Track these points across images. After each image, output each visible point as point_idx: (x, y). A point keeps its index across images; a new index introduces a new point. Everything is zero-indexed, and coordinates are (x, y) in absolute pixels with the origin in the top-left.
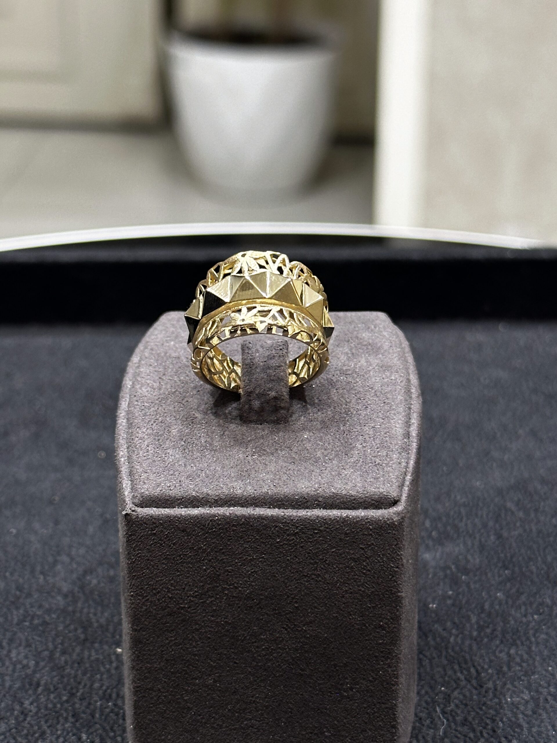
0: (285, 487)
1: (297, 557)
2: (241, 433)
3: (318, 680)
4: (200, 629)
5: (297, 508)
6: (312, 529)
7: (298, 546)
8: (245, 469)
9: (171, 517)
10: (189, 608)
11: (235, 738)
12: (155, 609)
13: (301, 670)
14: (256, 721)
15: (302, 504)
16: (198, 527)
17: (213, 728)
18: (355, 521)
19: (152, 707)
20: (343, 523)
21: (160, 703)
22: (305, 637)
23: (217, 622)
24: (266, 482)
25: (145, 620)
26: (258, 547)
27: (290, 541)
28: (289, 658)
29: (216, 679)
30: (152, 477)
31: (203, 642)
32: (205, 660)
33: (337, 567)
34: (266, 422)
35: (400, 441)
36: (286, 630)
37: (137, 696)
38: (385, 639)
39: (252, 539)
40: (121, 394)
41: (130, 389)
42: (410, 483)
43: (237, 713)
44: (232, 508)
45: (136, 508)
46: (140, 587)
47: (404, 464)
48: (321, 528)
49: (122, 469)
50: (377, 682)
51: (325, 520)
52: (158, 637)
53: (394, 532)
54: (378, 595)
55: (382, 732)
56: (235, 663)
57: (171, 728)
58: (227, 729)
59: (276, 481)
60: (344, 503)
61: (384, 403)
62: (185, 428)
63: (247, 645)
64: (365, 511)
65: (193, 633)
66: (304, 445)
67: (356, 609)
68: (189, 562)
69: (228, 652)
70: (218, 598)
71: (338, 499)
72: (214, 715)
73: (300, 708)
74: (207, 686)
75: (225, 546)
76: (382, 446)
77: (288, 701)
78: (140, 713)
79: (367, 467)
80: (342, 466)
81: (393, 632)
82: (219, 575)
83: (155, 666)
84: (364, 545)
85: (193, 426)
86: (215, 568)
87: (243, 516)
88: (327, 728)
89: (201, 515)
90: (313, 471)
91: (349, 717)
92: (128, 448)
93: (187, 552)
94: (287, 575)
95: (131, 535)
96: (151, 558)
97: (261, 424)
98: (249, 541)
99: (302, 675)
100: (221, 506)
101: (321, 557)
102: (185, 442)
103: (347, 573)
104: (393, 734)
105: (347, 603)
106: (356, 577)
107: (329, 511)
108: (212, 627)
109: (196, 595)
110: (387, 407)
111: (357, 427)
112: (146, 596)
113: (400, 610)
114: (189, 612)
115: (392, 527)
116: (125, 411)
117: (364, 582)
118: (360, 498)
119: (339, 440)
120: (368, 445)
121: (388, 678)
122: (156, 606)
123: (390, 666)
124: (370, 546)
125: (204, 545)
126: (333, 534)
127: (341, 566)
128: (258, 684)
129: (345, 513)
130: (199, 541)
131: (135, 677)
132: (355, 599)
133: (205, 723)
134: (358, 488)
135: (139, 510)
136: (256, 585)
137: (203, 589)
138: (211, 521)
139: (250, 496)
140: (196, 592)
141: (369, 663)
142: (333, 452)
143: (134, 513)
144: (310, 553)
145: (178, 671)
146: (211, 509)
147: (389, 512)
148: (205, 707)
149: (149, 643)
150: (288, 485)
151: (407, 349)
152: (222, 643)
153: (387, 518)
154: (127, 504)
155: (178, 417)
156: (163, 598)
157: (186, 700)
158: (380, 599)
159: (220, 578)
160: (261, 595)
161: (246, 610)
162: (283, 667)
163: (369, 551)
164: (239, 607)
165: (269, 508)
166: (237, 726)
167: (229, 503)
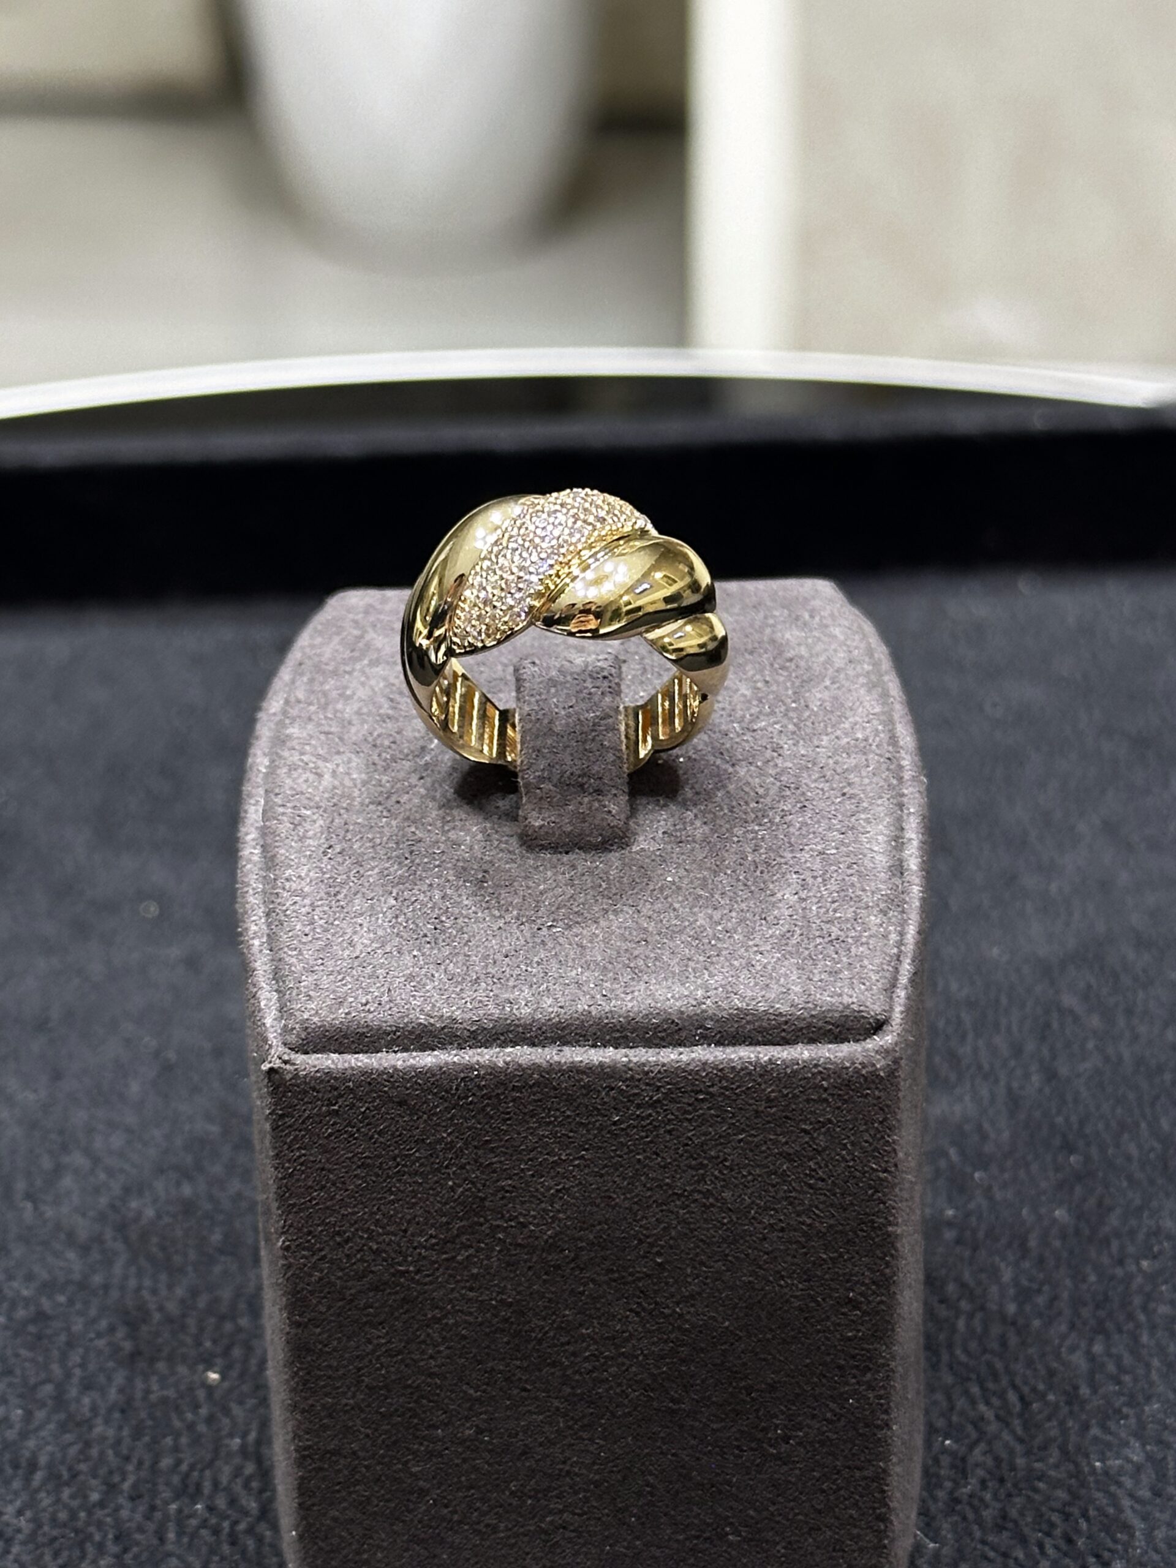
0: (629, 997)
1: (658, 1155)
2: (523, 874)
3: (712, 1421)
4: (445, 1316)
5: (658, 1046)
6: (692, 1091)
7: (662, 1131)
8: (536, 959)
9: (372, 1073)
10: (418, 1272)
11: (528, 1554)
12: (339, 1278)
13: (673, 1400)
14: (575, 1514)
15: (667, 1035)
16: (435, 1094)
17: (478, 1532)
18: (789, 1071)
19: (338, 1491)
20: (761, 1076)
21: (358, 1482)
22: (680, 1328)
23: (482, 1301)
24: (585, 989)
25: (320, 1302)
26: (571, 1134)
27: (643, 1119)
28: (646, 1375)
29: (483, 1426)
30: (325, 982)
31: (448, 1348)
32: (456, 1385)
33: (750, 1174)
34: (579, 849)
35: (880, 885)
36: (637, 1314)
37: (305, 1468)
38: (860, 1327)
39: (556, 1118)
40: (247, 788)
41: (267, 775)
42: (912, 981)
43: (530, 1497)
44: (509, 1050)
45: (293, 1056)
46: (306, 1230)
47: (894, 937)
48: (711, 1090)
49: (257, 965)
50: (842, 1423)
51: (722, 1070)
52: (349, 1338)
53: (877, 1093)
54: (841, 1232)
55: (855, 1531)
56: (525, 1390)
57: (383, 1536)
58: (509, 1533)
59: (608, 984)
60: (761, 1031)
61: (844, 794)
62: (396, 867)
63: (549, 1350)
64: (812, 1047)
65: (428, 1326)
66: (666, 898)
67: (793, 1264)
68: (416, 1173)
69: (507, 1365)
70: (483, 1249)
71: (748, 1022)
72: (478, 1504)
73: (671, 1482)
74: (462, 1442)
75: (496, 1134)
76: (844, 896)
77: (643, 1468)
78: (313, 1505)
79: (811, 946)
80: (757, 946)
81: (877, 1313)
82: (483, 1199)
83: (344, 1401)
84: (811, 1124)
85: (412, 862)
86: (473, 1183)
87: (536, 1067)
88: (731, 1524)
89: (441, 1068)
90: (689, 959)
91: (780, 1499)
92: (268, 915)
93: (411, 1149)
94: (637, 1195)
95: (282, 1116)
96: (328, 1166)
97: (567, 853)
98: (551, 1122)
99: (673, 1412)
100: (486, 1045)
101: (712, 1153)
102: (396, 899)
103: (774, 1186)
104: (880, 1534)
105: (772, 1252)
106: (793, 1194)
107: (729, 1050)
108: (471, 1314)
109: (434, 1245)
110: (849, 806)
111: (785, 854)
112: (321, 1250)
113: (894, 1262)
114: (418, 1282)
115: (873, 1082)
116: (257, 828)
117: (811, 1206)
118: (798, 1018)
119: (745, 885)
120: (811, 894)
121: (867, 1413)
122: (342, 1270)
123: (871, 1388)
124: (824, 1124)
125: (449, 1135)
126: (738, 1102)
127: (758, 1171)
128: (576, 1434)
129: (765, 1054)
130: (438, 1125)
131: (298, 1427)
132: (791, 1243)
133: (460, 1522)
134: (792, 996)
135: (299, 1058)
136: (568, 1218)
137: (448, 1230)
138: (462, 1079)
139: (550, 1020)
140: (431, 1236)
141: (824, 1381)
142: (734, 914)
143: (288, 1067)
144: (687, 1145)
145: (396, 1410)
146: (461, 1052)
147: (865, 1049)
148: (458, 1489)
149: (329, 1353)
150: (636, 994)
151: (886, 664)
152: (493, 1347)
153: (861, 1063)
154: (271, 1046)
155: (378, 841)
156: (358, 1251)
157: (412, 1475)
158: (849, 1241)
159: (487, 1204)
160: (580, 1239)
161: (546, 1274)
162: (632, 1396)
163: (821, 1137)
164: (530, 1268)
165: (594, 1046)
166: (532, 1528)
167: (502, 1038)
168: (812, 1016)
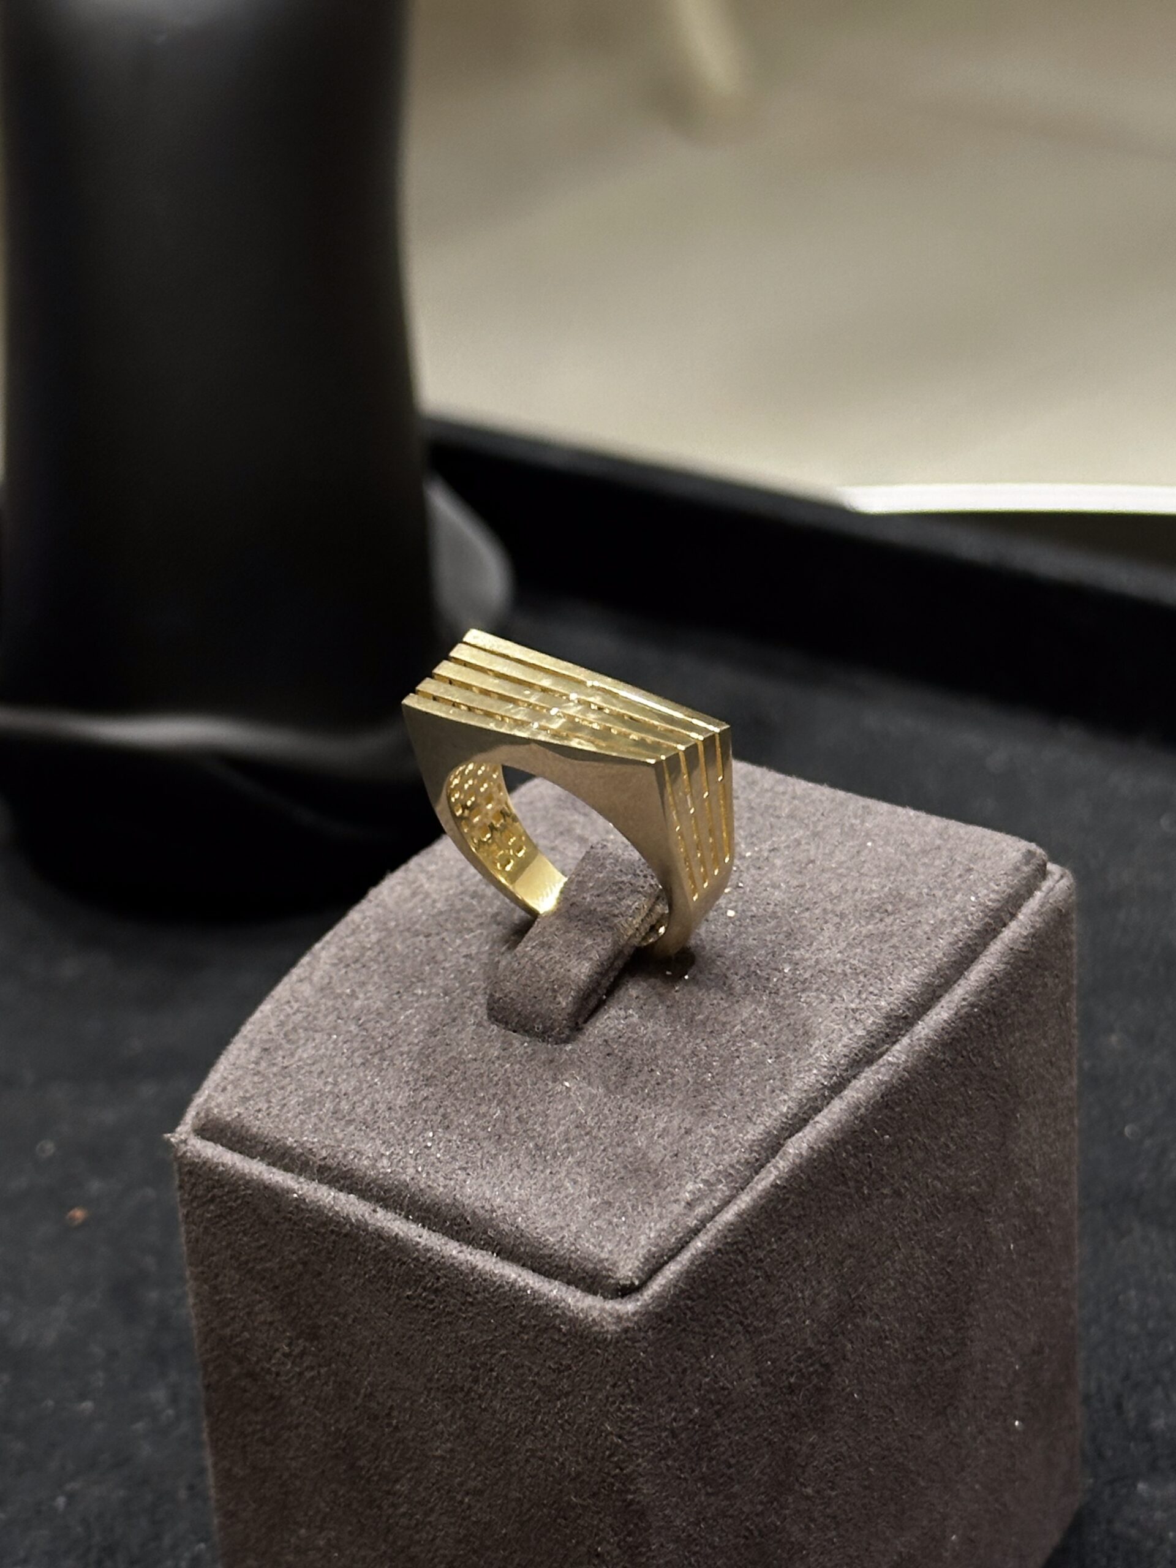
6: (464, 1291)
27: (429, 1302)
45: (191, 1137)
48: (477, 1296)
51: (485, 1280)
54: (587, 1483)
60: (532, 1256)
64: (566, 1288)
66: (549, 1102)
71: (522, 1243)
84: (556, 1363)
85: (400, 997)
97: (514, 1031)
101: (483, 1359)
103: (531, 1412)
106: (547, 1427)
107: (501, 1263)
108: (318, 1431)
115: (602, 1343)
118: (561, 1256)
119: (620, 1113)
129: (524, 1279)
134: (566, 1233)
143: (182, 1144)
147: (603, 1310)
153: (594, 1320)
163: (565, 1380)
165: (407, 1218)
167: (342, 1182)
168: (571, 1258)
